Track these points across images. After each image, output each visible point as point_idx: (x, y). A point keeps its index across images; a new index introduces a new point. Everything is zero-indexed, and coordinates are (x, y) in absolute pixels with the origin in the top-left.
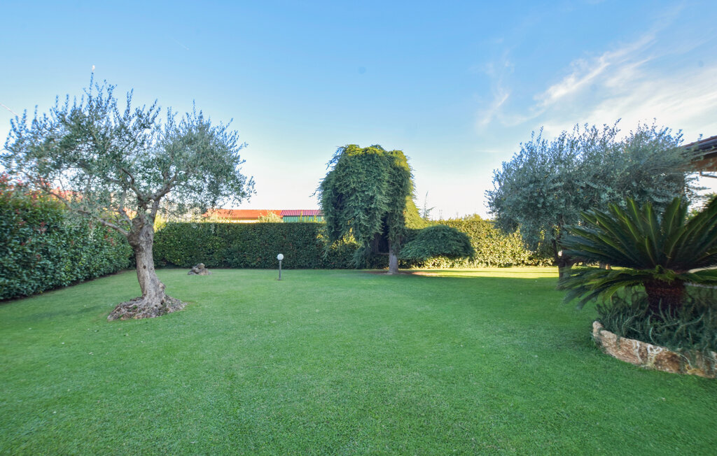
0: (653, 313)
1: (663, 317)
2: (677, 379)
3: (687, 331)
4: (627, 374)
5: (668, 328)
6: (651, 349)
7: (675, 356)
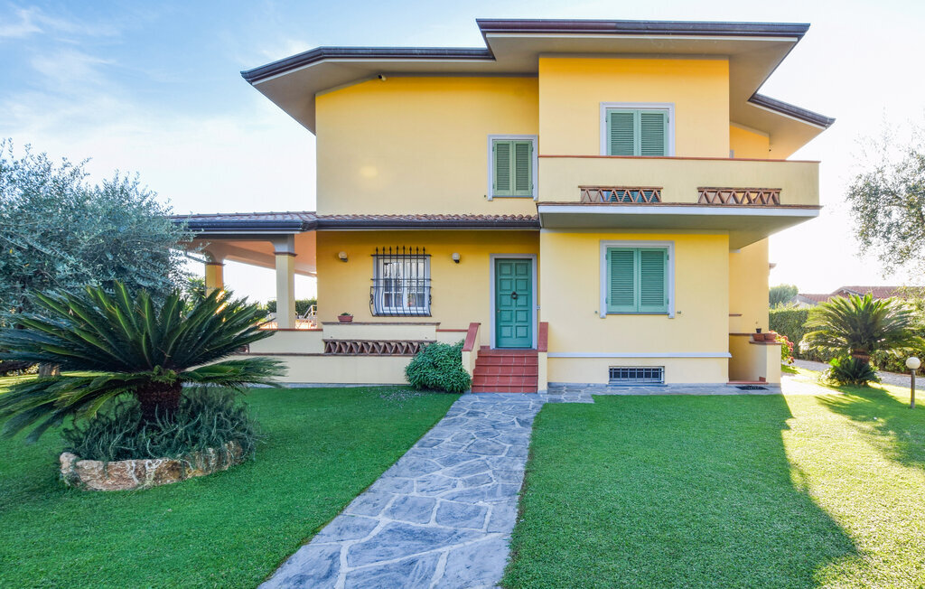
0: (147, 423)
1: (161, 425)
2: (179, 488)
3: (186, 434)
4: (123, 503)
5: (167, 436)
6: (150, 465)
7: (176, 464)
